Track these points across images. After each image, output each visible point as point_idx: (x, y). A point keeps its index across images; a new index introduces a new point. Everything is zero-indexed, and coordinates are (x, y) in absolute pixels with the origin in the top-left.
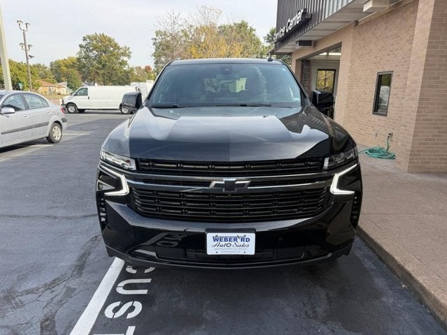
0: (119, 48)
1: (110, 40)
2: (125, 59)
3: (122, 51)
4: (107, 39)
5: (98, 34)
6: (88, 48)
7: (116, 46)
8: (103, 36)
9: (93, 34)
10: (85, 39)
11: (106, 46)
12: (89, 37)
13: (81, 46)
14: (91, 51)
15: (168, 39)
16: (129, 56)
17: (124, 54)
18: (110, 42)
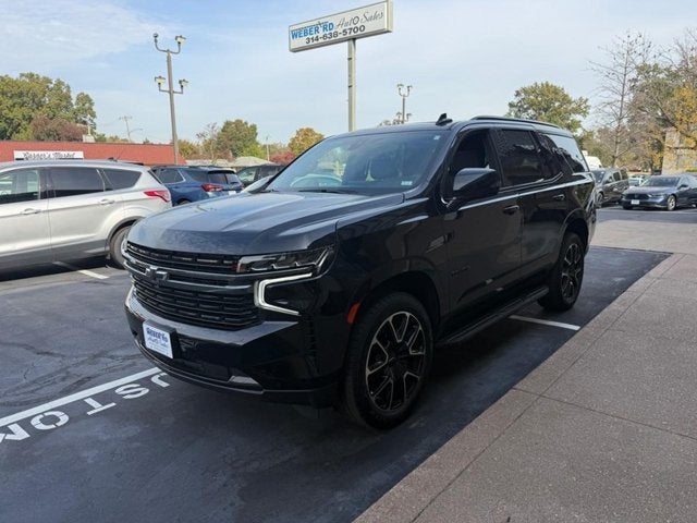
0: (570, 102)
1: (556, 91)
2: (578, 117)
3: (573, 105)
4: (552, 90)
5: (539, 84)
6: (521, 106)
7: (566, 100)
8: (547, 85)
9: (532, 84)
10: (518, 94)
11: (550, 102)
12: (525, 90)
13: (511, 105)
14: (526, 110)
15: (661, 76)
16: (585, 113)
17: (576, 111)
18: (557, 94)
